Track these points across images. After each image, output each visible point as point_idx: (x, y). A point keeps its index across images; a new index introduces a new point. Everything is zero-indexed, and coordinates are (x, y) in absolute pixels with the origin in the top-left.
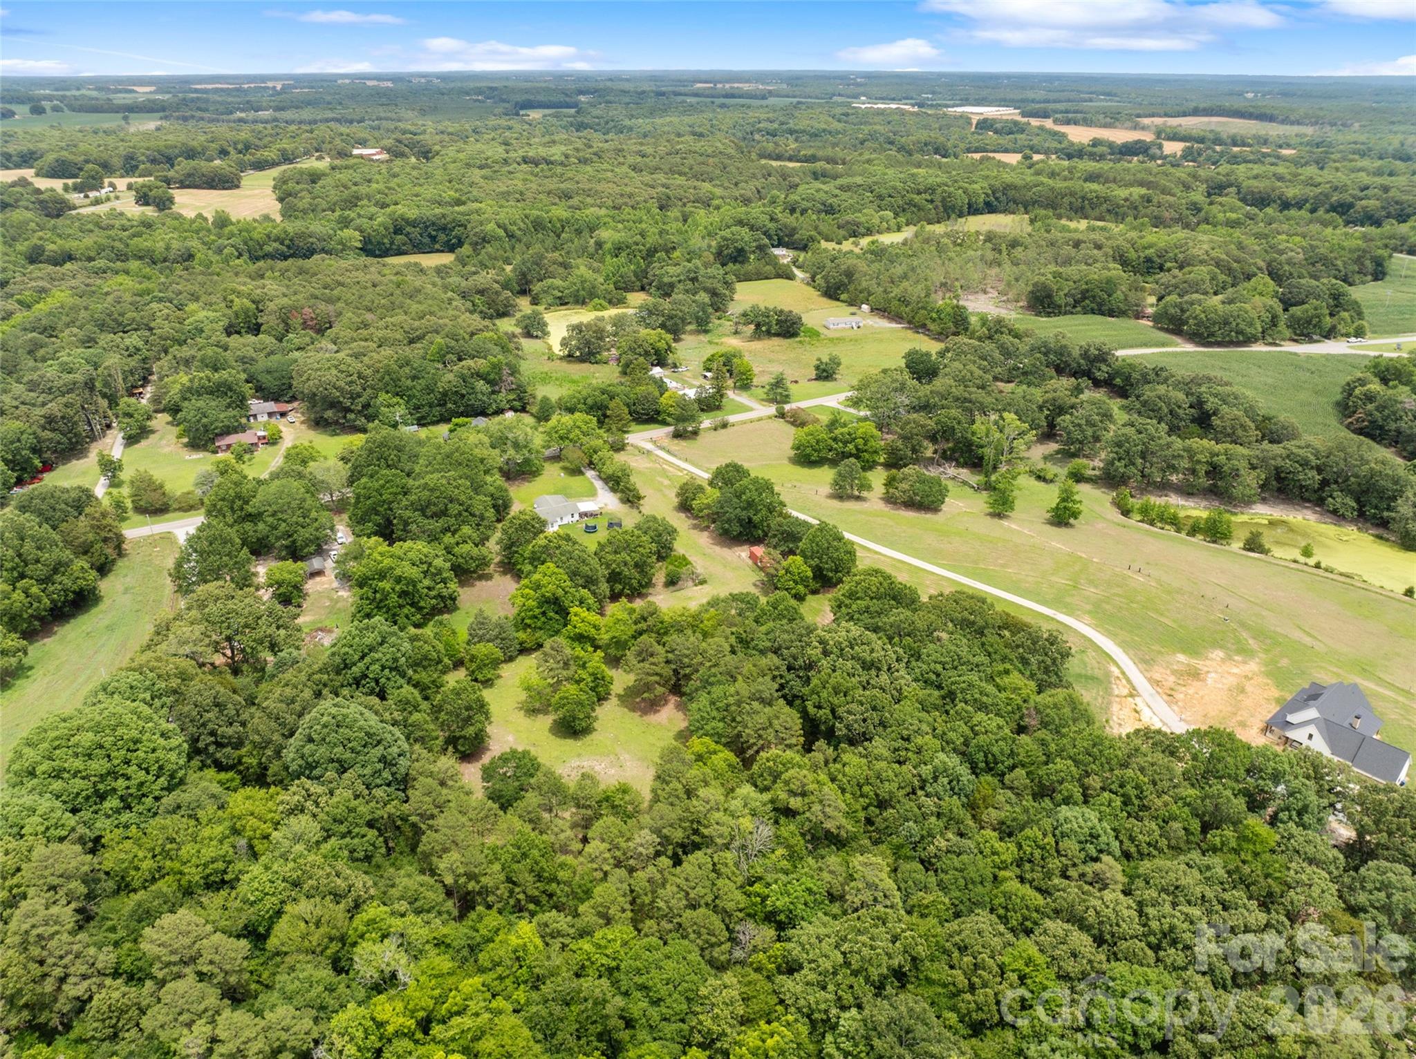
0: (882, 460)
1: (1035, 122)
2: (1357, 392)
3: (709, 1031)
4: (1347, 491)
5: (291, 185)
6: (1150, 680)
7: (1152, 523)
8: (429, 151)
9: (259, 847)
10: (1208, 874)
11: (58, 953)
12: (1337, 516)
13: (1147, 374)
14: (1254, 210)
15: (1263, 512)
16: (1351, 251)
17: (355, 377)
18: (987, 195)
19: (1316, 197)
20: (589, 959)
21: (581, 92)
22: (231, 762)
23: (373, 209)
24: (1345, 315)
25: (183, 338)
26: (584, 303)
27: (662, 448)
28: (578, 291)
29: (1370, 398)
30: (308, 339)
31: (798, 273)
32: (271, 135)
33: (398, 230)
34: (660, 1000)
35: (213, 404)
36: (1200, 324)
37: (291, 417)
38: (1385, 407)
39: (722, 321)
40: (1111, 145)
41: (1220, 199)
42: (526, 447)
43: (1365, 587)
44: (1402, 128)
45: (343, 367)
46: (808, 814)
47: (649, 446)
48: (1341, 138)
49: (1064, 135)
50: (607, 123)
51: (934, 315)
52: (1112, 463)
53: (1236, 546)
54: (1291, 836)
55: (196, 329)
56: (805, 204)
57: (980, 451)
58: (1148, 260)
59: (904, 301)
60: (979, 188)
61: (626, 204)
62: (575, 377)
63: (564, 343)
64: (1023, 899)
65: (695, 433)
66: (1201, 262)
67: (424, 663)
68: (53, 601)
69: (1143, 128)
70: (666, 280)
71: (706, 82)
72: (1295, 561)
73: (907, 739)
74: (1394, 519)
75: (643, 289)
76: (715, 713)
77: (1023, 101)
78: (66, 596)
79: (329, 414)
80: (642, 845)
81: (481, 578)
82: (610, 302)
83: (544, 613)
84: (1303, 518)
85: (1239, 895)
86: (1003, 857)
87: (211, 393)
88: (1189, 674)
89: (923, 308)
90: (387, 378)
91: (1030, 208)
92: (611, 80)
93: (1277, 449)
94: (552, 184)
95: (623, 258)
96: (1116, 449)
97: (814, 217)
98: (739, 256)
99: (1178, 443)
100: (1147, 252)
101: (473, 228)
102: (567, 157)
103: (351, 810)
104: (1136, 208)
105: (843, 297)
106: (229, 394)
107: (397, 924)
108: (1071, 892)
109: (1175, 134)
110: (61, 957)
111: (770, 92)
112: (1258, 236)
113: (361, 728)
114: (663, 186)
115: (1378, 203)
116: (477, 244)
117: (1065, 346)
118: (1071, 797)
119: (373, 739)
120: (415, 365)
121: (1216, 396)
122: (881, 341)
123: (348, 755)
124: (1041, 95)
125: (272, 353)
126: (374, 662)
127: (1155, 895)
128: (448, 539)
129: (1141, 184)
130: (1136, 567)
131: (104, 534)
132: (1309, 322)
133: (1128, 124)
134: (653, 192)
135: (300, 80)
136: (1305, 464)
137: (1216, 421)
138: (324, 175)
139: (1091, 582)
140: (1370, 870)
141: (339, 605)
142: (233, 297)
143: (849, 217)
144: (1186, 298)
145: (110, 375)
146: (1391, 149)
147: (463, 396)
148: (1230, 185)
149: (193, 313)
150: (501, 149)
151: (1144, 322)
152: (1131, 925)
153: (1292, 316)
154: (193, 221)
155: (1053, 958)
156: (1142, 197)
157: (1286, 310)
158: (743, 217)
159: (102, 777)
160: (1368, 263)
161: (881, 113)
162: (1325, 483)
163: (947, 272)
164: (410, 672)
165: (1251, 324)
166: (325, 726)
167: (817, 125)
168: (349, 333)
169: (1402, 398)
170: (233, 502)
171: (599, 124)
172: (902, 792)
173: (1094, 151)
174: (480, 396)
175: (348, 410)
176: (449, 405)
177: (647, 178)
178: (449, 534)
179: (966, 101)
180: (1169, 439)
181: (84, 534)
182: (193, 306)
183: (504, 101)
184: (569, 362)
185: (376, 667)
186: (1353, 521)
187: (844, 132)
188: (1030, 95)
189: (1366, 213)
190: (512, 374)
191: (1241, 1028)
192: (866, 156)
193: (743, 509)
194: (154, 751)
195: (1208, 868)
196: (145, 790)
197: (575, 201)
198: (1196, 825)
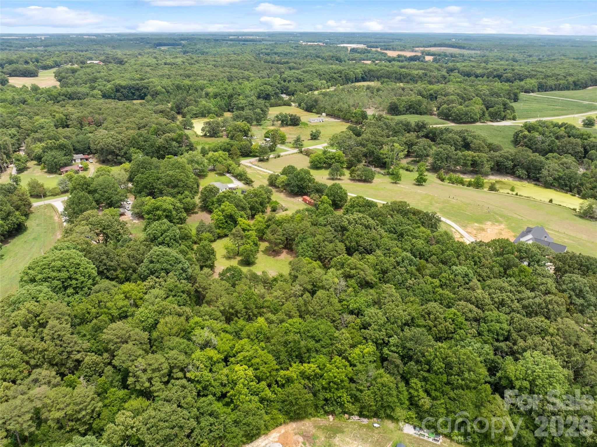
0: (345, 166)
1: (374, 49)
2: (520, 135)
3: (341, 349)
4: (523, 167)
5: (63, 74)
6: (467, 232)
7: (453, 183)
8: (122, 61)
9: (139, 302)
10: (511, 283)
11: (67, 341)
12: (520, 178)
13: (442, 131)
14: (466, 78)
15: (493, 179)
16: (505, 90)
17: (120, 141)
18: (362, 74)
19: (488, 73)
20: (288, 330)
21: (182, 40)
22: (113, 277)
23: (105, 83)
24: (508, 111)
25: (36, 130)
26: (205, 117)
27: (256, 165)
28: (203, 111)
29: (525, 137)
30: (94, 128)
31: (293, 104)
32: (48, 56)
33: (117, 91)
34: (320, 340)
35: (59, 153)
36: (457, 115)
37: (91, 160)
38: (531, 140)
39: (266, 121)
40: (405, 57)
41: (453, 74)
42: (202, 164)
43: (535, 200)
44: (512, 51)
45: (114, 137)
46: (359, 276)
47: (250, 165)
48: (491, 55)
49: (386, 54)
50: (196, 51)
51: (354, 115)
52: (435, 162)
53: (486, 190)
54: (537, 269)
55: (40, 126)
56: (289, 78)
57: (384, 160)
58: (431, 95)
59: (340, 110)
60: (359, 71)
61: (214, 79)
62: (210, 143)
63: (203, 130)
64: (447, 295)
65: (267, 159)
66: (452, 95)
67: (186, 238)
68: (9, 228)
69: (416, 51)
70: (240, 105)
71: (234, 36)
72: (508, 193)
73: (389, 250)
74: (541, 177)
75: (229, 111)
76: (309, 249)
77: (366, 42)
78: (14, 226)
79: (110, 157)
80: (296, 291)
81: (193, 213)
82: (217, 115)
83: (226, 222)
84: (508, 180)
85: (523, 288)
86: (436, 284)
87: (56, 149)
88: (481, 230)
89: (348, 112)
90: (133, 141)
91: (379, 79)
92: (193, 35)
93: (497, 154)
94: (181, 72)
95: (218, 99)
96: (436, 157)
97: (294, 83)
98: (267, 97)
99: (460, 153)
100: (430, 92)
101: (151, 89)
102: (184, 62)
103: (176, 286)
104: (421, 78)
105: (314, 111)
106: (65, 149)
107: (207, 323)
108: (463, 292)
109: (429, 53)
110: (69, 344)
111: (263, 39)
112: (470, 86)
113: (173, 256)
114: (229, 72)
115: (511, 75)
116: (153, 95)
117: (409, 123)
118: (455, 263)
119: (178, 261)
120: (145, 136)
121: (471, 136)
122: (333, 126)
123: (169, 267)
124: (373, 40)
125: (78, 135)
126: (167, 236)
127: (494, 291)
128: (179, 196)
129: (421, 69)
130: (452, 197)
131: (24, 203)
132: (496, 114)
133: (410, 50)
134: (225, 75)
135: (52, 36)
136: (507, 158)
137: (472, 145)
138: (78, 70)
139: (437, 202)
140: (566, 277)
141: (135, 226)
142: (54, 114)
143: (309, 83)
144: (450, 106)
145: (6, 144)
146: (510, 58)
147: (167, 148)
148: (456, 69)
149: (37, 121)
150: (154, 60)
151: (434, 116)
152: (488, 301)
153: (490, 112)
154: (21, 89)
155: (463, 313)
156: (423, 73)
157: (487, 110)
158: (267, 82)
159: (66, 279)
160: (512, 95)
161: (311, 46)
162: (515, 166)
163: (355, 100)
164: (180, 242)
165: (476, 115)
166: (158, 255)
167: (286, 51)
168: (112, 126)
169: (537, 136)
170: (83, 186)
171: (193, 51)
172: (391, 268)
173: (399, 59)
174: (174, 148)
175: (117, 155)
176: (161, 152)
177: (221, 69)
178: (180, 195)
179: (343, 42)
180: (456, 152)
181: (17, 201)
182: (37, 117)
183: (148, 43)
184: (205, 137)
185: (168, 238)
186: (526, 179)
187: (298, 53)
188: (369, 40)
189: (507, 79)
190: (186, 139)
191: (534, 328)
192: (309, 61)
193: (299, 181)
194: (86, 268)
195: (510, 281)
196: (84, 285)
197: (192, 78)
198: (502, 269)
